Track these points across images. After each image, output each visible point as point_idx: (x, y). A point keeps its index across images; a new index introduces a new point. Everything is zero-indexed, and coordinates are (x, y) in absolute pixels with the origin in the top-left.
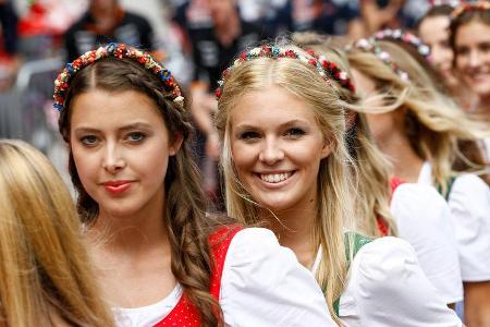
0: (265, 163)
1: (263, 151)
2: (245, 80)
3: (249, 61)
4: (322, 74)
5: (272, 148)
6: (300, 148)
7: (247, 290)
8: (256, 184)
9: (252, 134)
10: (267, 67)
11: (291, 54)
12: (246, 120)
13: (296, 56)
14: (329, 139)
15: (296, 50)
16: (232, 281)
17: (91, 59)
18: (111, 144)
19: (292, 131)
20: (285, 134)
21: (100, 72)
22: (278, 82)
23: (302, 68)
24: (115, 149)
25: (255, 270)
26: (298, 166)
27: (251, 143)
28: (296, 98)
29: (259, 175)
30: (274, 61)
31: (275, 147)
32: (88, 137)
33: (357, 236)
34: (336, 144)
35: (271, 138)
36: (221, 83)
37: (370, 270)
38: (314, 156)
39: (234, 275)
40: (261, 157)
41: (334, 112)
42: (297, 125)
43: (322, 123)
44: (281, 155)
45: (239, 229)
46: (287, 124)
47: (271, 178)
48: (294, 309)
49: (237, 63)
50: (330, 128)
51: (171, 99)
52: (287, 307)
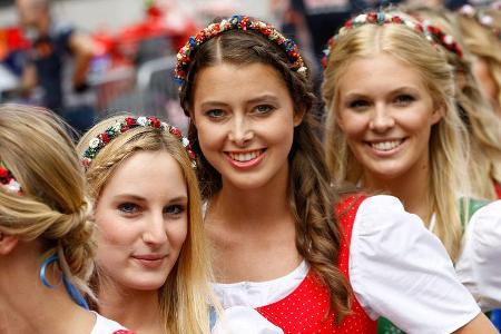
0: (376, 131)
1: (372, 119)
2: (352, 48)
3: (355, 29)
4: (429, 38)
5: (382, 116)
6: (410, 114)
7: (377, 259)
8: (367, 153)
9: (362, 102)
10: (373, 34)
11: (397, 20)
12: (353, 89)
13: (402, 22)
14: (438, 104)
15: (402, 16)
16: (361, 250)
17: (215, 32)
18: (238, 117)
19: (401, 98)
20: (394, 101)
21: (225, 45)
22: (385, 48)
23: (410, 34)
24: (243, 122)
25: (385, 238)
26: (409, 133)
27: (360, 111)
28: (405, 65)
29: (370, 144)
30: (380, 29)
31: (385, 114)
32: (214, 111)
33: (472, 201)
34: (446, 109)
35: (380, 105)
36: (327, 52)
37: (485, 236)
38: (424, 122)
39: (362, 244)
40: (371, 125)
41: (442, 76)
42: (407, 92)
43: (432, 89)
44: (391, 123)
45: (363, 198)
46: (396, 91)
47: (382, 146)
48: (424, 276)
49: (342, 31)
50: (439, 93)
51: (295, 70)
52: (418, 274)
